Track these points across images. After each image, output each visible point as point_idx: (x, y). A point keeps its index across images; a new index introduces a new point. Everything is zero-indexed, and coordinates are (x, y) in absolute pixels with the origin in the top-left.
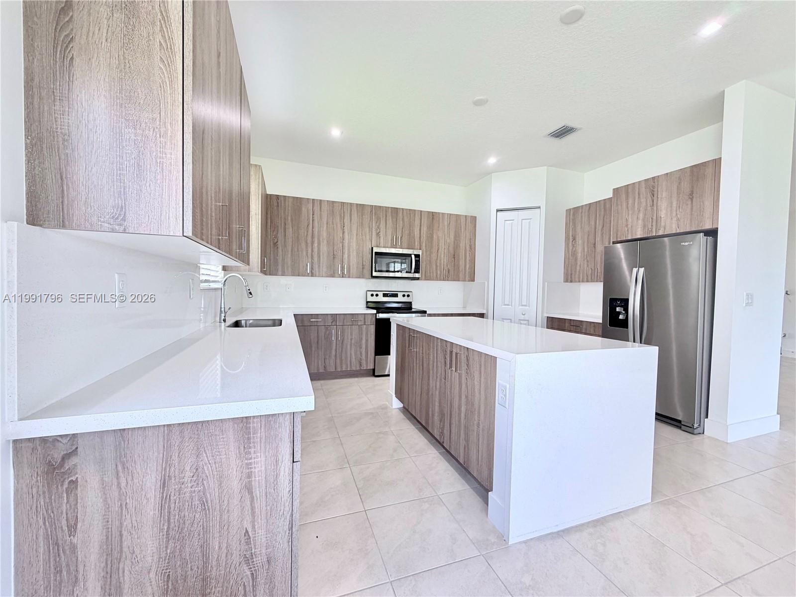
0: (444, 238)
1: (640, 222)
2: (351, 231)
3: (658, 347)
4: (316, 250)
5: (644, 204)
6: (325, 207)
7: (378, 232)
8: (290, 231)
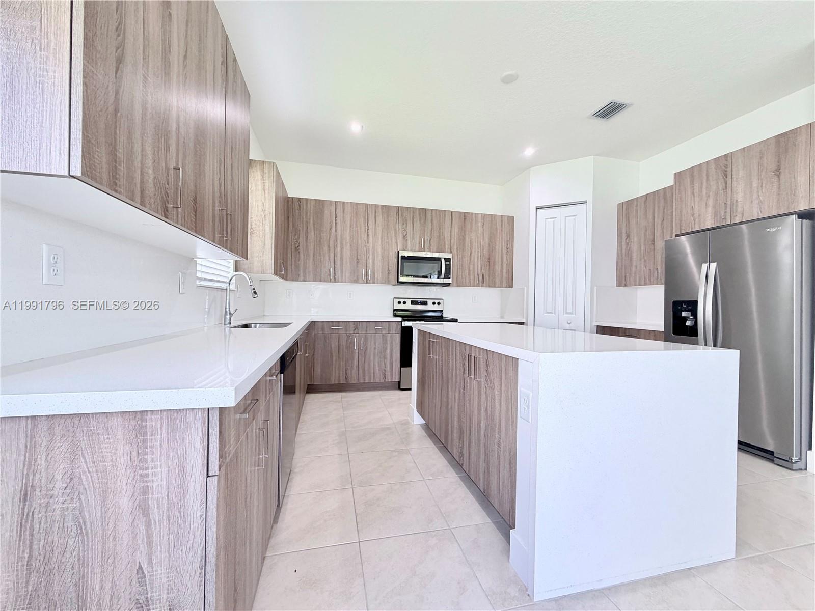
0: (477, 240)
1: (710, 209)
2: (376, 233)
3: (739, 351)
4: (339, 254)
5: (714, 188)
6: (348, 209)
7: (405, 234)
8: (312, 235)
